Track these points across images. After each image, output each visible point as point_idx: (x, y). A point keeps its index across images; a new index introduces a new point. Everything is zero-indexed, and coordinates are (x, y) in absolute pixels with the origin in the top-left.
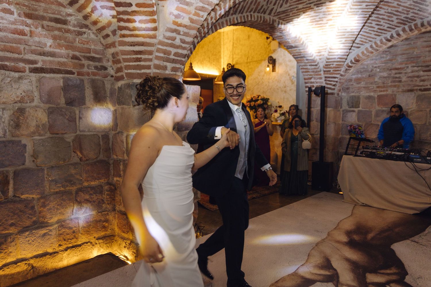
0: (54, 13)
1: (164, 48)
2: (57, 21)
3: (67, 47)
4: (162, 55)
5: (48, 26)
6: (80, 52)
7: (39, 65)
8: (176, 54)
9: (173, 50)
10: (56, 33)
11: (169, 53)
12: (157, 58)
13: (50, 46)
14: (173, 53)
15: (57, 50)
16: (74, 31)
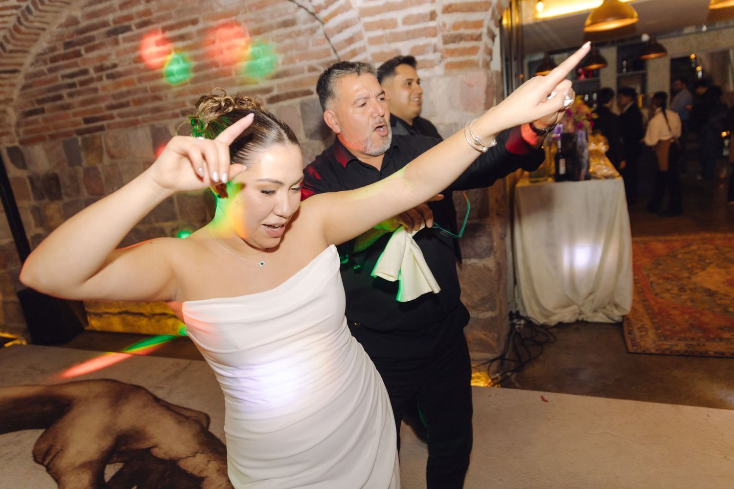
0: (281, 15)
1: (377, 18)
2: (285, 24)
3: (302, 57)
4: (379, 33)
5: (277, 36)
6: (317, 58)
7: (275, 93)
8: (407, 21)
9: (399, 16)
10: (287, 42)
11: (393, 24)
12: (373, 41)
13: (283, 63)
14: (400, 21)
15: (290, 67)
16: (306, 30)
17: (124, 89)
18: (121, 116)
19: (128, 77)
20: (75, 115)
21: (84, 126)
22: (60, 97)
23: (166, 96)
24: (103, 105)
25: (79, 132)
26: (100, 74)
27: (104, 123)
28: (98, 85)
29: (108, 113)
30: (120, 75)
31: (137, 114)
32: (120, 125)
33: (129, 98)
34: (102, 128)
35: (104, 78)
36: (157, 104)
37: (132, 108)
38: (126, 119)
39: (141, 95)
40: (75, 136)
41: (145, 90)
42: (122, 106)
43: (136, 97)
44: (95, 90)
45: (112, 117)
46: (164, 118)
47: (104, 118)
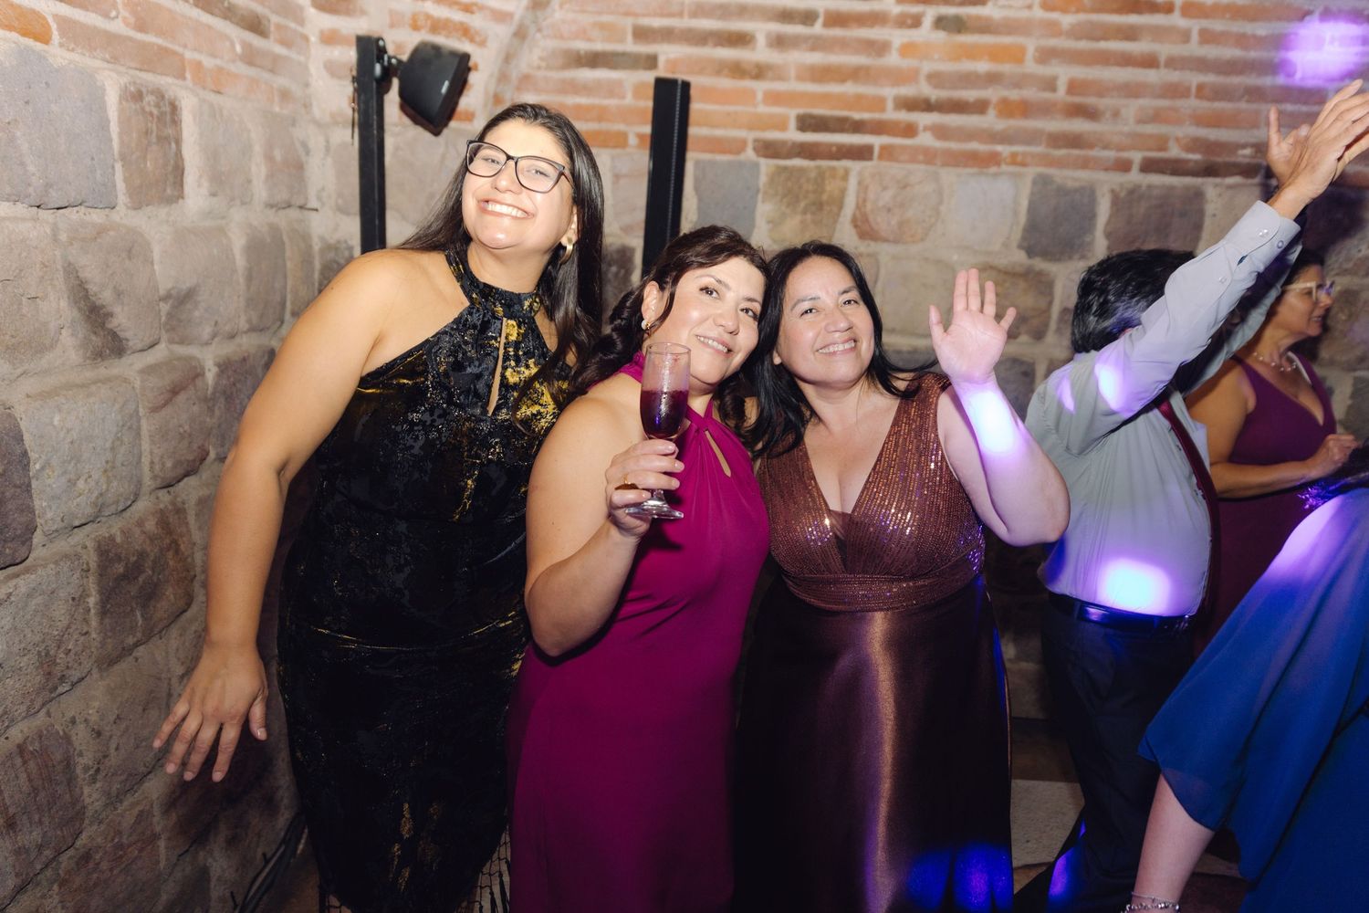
17: (982, 66)
18: (941, 132)
19: (1007, 40)
20: (775, 98)
21: (794, 135)
22: (741, 40)
23: (1116, 114)
24: (889, 92)
25: (770, 150)
26: (915, 9)
27: (876, 141)
28: (898, 37)
29: (904, 116)
30: (985, 27)
31: (1004, 138)
32: (929, 156)
33: (992, 94)
34: (862, 153)
35: (928, 21)
36: (1079, 126)
37: (990, 120)
38: (953, 145)
39: (1031, 94)
40: (750, 153)
41: (1050, 85)
42: (958, 107)
43: (1014, 95)
44: (880, 48)
45: (910, 131)
46: (1085, 164)
47: (879, 128)
